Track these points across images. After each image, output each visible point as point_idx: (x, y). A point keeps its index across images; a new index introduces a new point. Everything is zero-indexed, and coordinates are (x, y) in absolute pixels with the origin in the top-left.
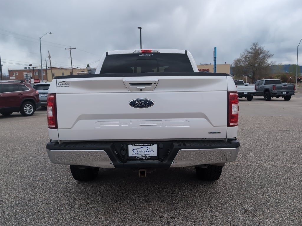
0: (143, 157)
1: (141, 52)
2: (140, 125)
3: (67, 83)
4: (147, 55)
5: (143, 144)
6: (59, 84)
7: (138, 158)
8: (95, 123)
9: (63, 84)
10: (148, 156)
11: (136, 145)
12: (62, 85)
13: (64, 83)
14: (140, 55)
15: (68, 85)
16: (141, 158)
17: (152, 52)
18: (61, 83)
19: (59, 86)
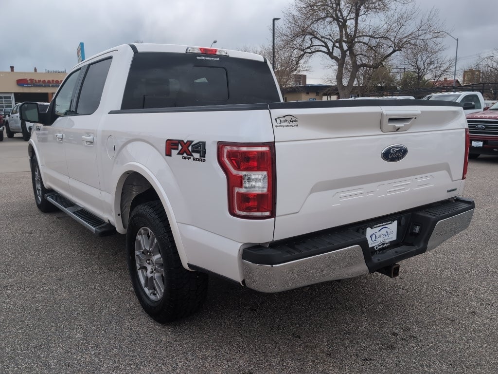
0: (382, 245)
1: (200, 52)
2: (388, 190)
3: (294, 119)
4: (211, 59)
5: (382, 223)
6: (278, 120)
7: (377, 248)
8: (333, 196)
9: (285, 121)
10: (387, 241)
11: (375, 226)
12: (283, 124)
13: (288, 118)
14: (198, 58)
15: (295, 123)
16: (380, 247)
17: (218, 53)
18: (282, 119)
19: (277, 125)
